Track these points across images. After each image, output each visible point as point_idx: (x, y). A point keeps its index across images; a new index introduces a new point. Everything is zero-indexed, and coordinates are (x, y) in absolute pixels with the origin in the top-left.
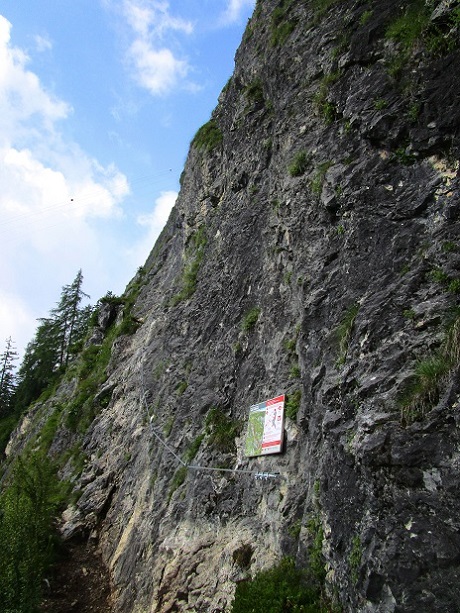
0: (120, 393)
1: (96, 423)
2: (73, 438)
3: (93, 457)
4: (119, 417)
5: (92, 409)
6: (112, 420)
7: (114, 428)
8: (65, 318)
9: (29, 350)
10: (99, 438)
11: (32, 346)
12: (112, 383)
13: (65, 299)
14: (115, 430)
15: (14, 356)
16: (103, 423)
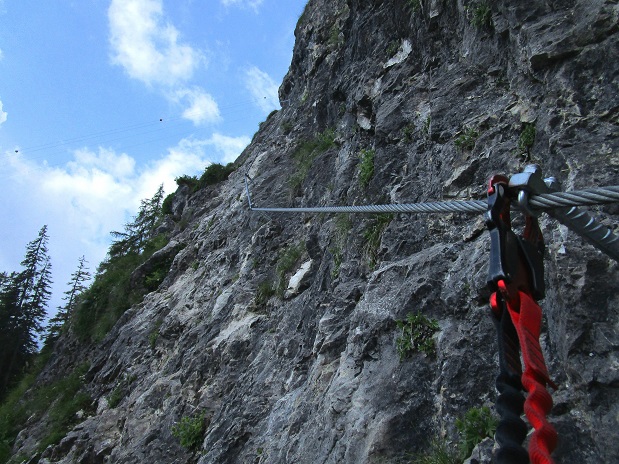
0: (188, 258)
1: (127, 319)
2: (82, 354)
3: (103, 402)
4: (179, 306)
5: (127, 295)
6: (163, 312)
7: (163, 329)
8: (141, 234)
9: (100, 270)
10: (126, 355)
11: (103, 266)
12: (173, 243)
13: (142, 214)
14: (166, 336)
15: (86, 276)
16: (142, 320)
